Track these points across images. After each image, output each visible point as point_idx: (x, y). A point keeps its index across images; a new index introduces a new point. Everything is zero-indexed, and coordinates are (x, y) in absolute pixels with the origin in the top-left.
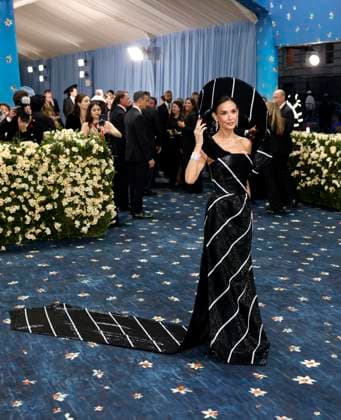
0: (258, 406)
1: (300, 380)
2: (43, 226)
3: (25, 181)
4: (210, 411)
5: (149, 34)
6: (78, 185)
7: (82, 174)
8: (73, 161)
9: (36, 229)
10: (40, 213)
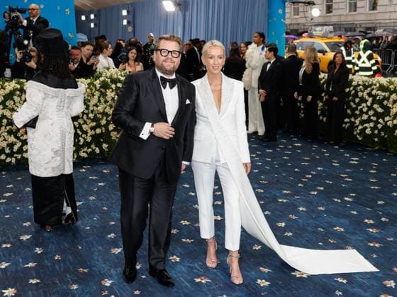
0: (263, 294)
2: (93, 146)
9: (88, 148)
10: (91, 136)
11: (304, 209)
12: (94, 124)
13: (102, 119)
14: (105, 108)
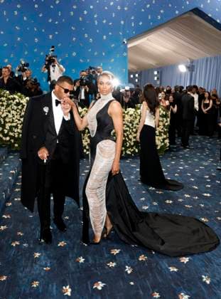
2: (134, 148)
3: (128, 126)
5: (190, 59)
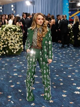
0: (64, 99)
1: (76, 92)
4: (51, 100)
6: (13, 40)
7: (14, 37)
8: (11, 33)
9: (1, 52)
10: (2, 48)
11: (77, 71)
12: (3, 44)
13: (6, 42)
14: (7, 38)
